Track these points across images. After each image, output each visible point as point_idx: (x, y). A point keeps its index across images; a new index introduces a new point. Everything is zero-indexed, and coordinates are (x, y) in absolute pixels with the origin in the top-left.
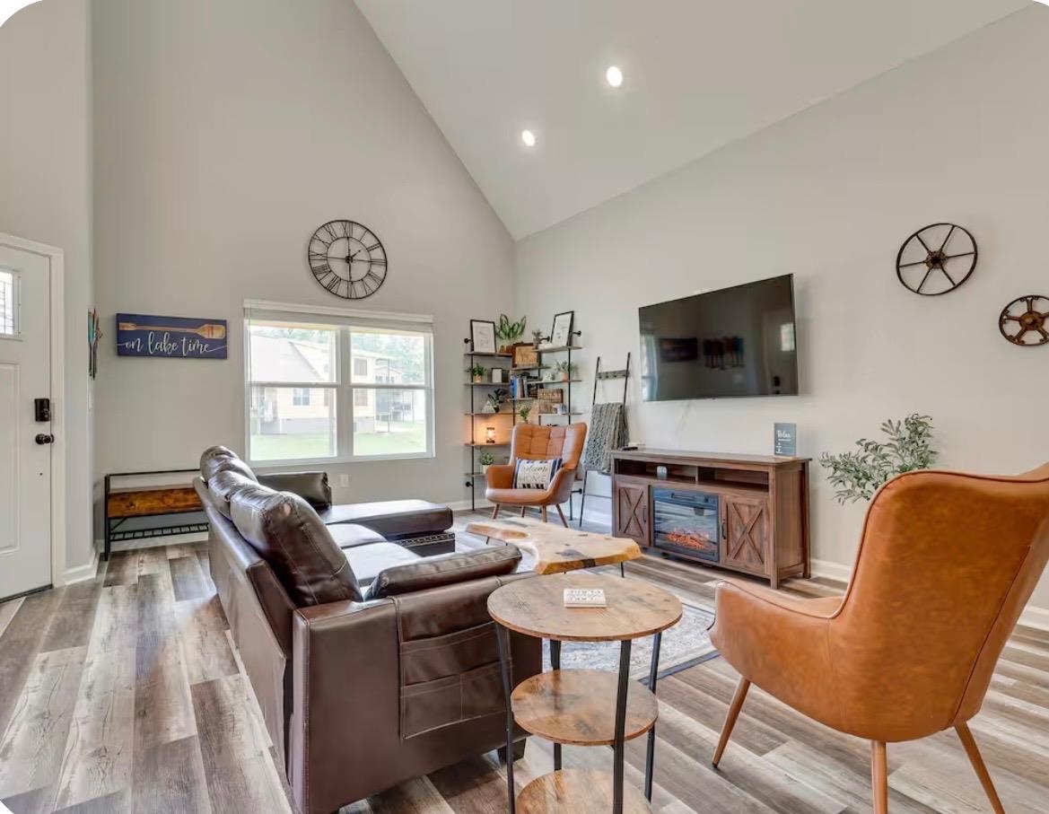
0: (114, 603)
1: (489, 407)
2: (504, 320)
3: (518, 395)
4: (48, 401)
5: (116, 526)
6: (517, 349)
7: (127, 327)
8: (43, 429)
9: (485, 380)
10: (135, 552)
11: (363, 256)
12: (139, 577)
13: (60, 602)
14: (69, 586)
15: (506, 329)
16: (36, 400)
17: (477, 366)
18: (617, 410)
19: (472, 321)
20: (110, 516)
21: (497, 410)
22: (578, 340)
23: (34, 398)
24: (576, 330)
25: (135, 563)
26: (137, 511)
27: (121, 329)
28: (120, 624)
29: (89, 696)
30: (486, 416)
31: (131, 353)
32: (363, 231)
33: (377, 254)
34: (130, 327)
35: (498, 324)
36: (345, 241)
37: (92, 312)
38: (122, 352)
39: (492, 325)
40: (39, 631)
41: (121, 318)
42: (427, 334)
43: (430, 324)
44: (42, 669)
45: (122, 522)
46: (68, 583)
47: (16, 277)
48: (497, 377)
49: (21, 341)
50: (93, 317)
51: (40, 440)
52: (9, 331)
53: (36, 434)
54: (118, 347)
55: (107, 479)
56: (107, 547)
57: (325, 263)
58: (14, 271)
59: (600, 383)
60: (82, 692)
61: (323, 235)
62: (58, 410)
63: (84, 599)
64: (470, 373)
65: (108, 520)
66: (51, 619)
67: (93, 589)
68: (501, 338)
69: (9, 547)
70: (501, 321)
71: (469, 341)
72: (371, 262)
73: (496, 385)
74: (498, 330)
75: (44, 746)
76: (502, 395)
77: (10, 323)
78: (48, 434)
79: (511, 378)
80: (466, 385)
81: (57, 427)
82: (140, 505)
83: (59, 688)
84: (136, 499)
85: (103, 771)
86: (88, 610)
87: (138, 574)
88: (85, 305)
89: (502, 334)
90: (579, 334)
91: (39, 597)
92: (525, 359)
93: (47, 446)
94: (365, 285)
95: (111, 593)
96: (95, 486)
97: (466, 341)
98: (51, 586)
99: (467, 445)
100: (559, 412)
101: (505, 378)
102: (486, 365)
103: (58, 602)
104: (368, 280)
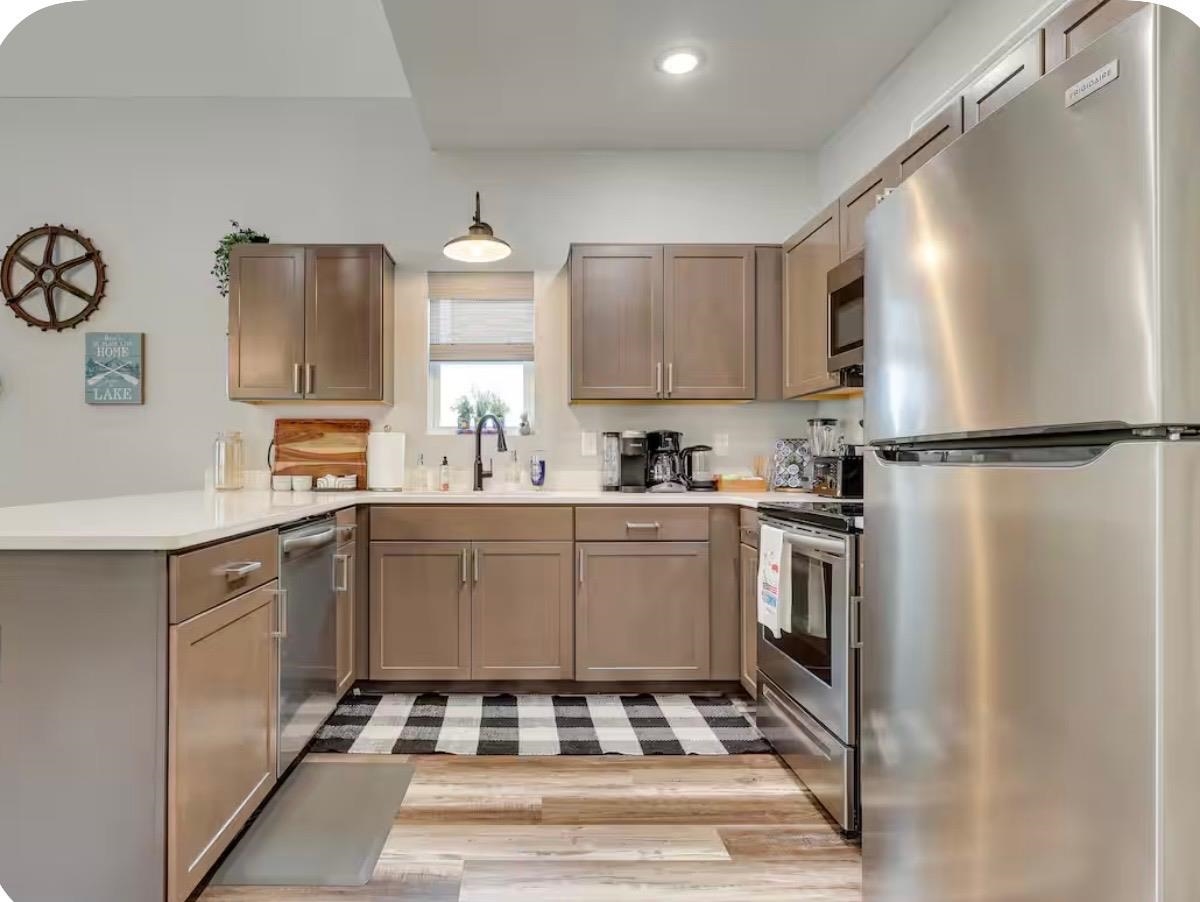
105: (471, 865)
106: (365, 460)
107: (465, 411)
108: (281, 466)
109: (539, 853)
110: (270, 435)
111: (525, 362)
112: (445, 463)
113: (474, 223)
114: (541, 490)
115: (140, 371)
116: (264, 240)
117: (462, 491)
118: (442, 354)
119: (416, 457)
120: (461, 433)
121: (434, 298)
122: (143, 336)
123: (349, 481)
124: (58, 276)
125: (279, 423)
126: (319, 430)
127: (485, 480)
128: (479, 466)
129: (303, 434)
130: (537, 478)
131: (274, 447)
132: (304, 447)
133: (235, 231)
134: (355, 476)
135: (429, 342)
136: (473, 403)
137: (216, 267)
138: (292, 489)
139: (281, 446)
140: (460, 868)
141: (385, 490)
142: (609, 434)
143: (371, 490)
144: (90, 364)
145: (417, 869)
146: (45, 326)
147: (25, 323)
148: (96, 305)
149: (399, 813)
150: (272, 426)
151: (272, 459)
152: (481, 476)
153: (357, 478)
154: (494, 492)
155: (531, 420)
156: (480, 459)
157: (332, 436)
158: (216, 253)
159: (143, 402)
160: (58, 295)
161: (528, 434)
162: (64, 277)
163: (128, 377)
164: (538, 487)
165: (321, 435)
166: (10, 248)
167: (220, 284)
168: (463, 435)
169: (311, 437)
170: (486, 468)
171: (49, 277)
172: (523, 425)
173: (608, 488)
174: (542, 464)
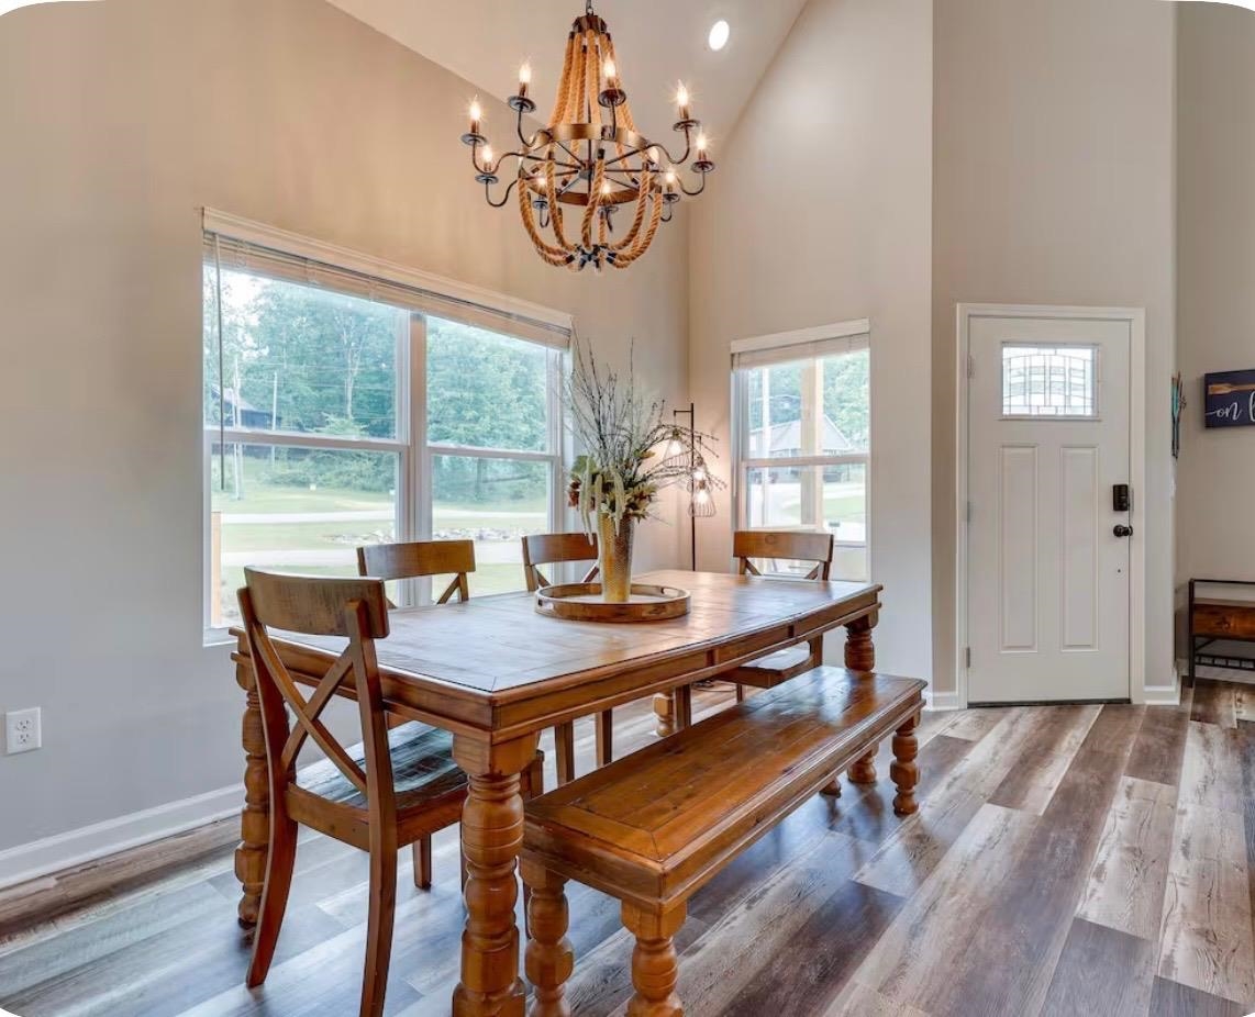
0: (1207, 744)
4: (1126, 486)
5: (1203, 646)
7: (1218, 389)
8: (1122, 519)
10: (1229, 685)
12: (1239, 721)
13: (1141, 722)
14: (1149, 706)
16: (1114, 487)
20: (1196, 631)
23: (1113, 484)
25: (1230, 699)
26: (1230, 632)
27: (1210, 393)
28: (1217, 775)
29: (1186, 853)
31: (1226, 423)
34: (1224, 389)
37: (1176, 376)
38: (1212, 423)
40: (1120, 749)
41: (1210, 379)
44: (1128, 795)
45: (1208, 643)
46: (1149, 702)
47: (1096, 351)
49: (1099, 421)
50: (1177, 383)
51: (1121, 532)
52: (1089, 412)
53: (1114, 526)
54: (1207, 417)
55: (1192, 584)
56: (1192, 670)
58: (1094, 345)
60: (1177, 845)
62: (1138, 498)
63: (1168, 728)
65: (1192, 638)
66: (1133, 738)
67: (1178, 719)
69: (1088, 646)
75: (1138, 889)
77: (1089, 402)
78: (1126, 525)
81: (1137, 518)
82: (1234, 624)
83: (1149, 826)
84: (1230, 615)
85: (1215, 964)
86: (1175, 743)
87: (1235, 716)
88: (1168, 370)
91: (1117, 709)
93: (1125, 539)
95: (1202, 731)
96: (1176, 591)
98: (1128, 701)
103: (1138, 722)
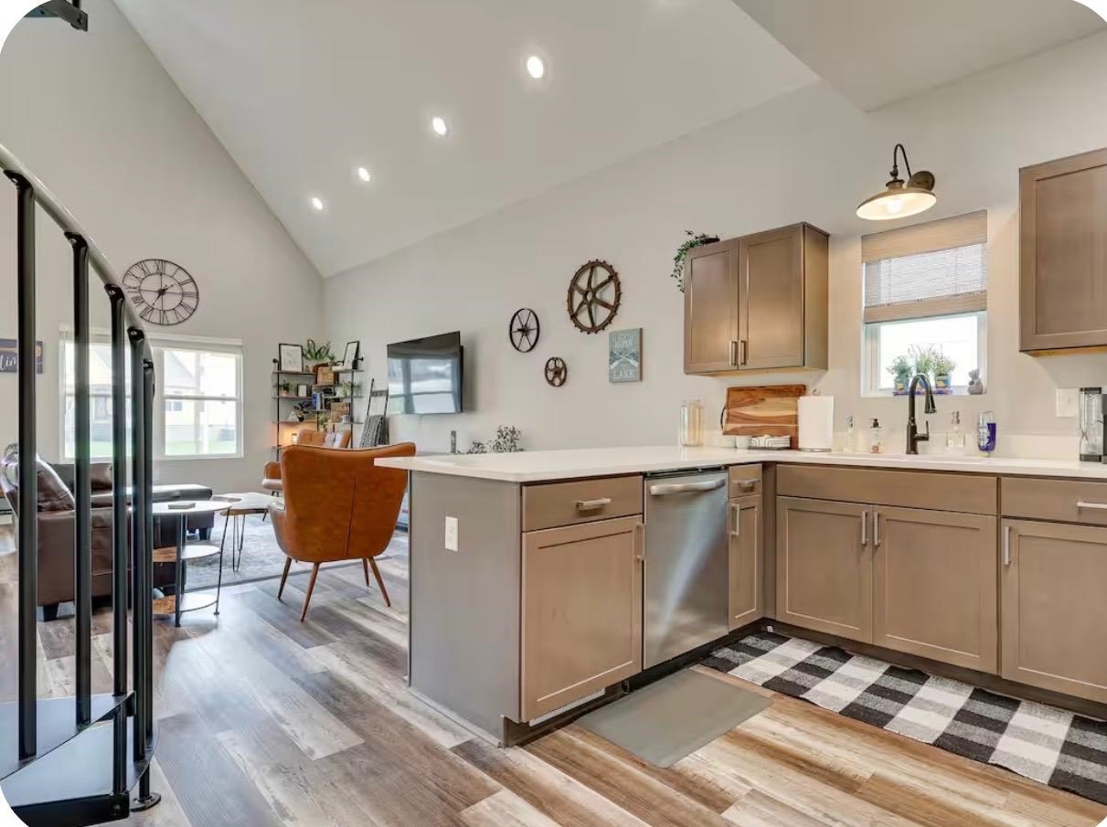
1: (293, 417)
2: (311, 343)
3: (318, 409)
6: (320, 368)
9: (292, 394)
11: (176, 289)
15: (314, 353)
17: (283, 384)
18: (379, 420)
19: (280, 345)
21: (301, 419)
22: (361, 365)
24: (360, 357)
30: (292, 424)
32: (175, 268)
33: (189, 288)
35: (306, 348)
36: (157, 277)
39: (299, 348)
42: (238, 356)
43: (241, 347)
48: (303, 392)
57: (138, 294)
59: (372, 398)
61: (137, 272)
64: (276, 389)
68: (307, 358)
70: (308, 344)
71: (278, 362)
72: (183, 294)
73: (302, 399)
74: (305, 353)
76: (305, 407)
79: (314, 393)
80: (274, 398)
89: (308, 356)
90: (362, 359)
92: (325, 378)
94: (176, 313)
97: (275, 361)
99: (274, 448)
100: (344, 421)
101: (309, 393)
102: (293, 382)
104: (180, 310)
105: (754, 794)
106: (796, 422)
107: (902, 371)
108: (731, 426)
109: (826, 815)
110: (723, 401)
111: (979, 313)
112: (876, 425)
113: (892, 179)
114: (989, 456)
115: (639, 357)
116: (717, 240)
117: (895, 453)
118: (878, 315)
119: (845, 420)
120: (896, 394)
121: (870, 261)
122: (641, 329)
123: (783, 441)
124: (594, 296)
125: (731, 390)
126: (760, 396)
127: (919, 444)
128: (913, 429)
129: (748, 400)
130: (984, 443)
131: (725, 411)
132: (749, 411)
133: (691, 238)
134: (788, 437)
135: (864, 305)
136: (911, 363)
137: (675, 271)
138: (736, 447)
139: (730, 411)
140: (744, 793)
141: (812, 450)
142: (1087, 390)
143: (800, 450)
144: (612, 354)
145: (709, 776)
146: (589, 331)
147: (579, 330)
148: (615, 311)
149: (730, 731)
150: (725, 392)
151: (724, 421)
152: (914, 440)
153: (791, 438)
154: (929, 457)
155: (982, 376)
156: (913, 421)
157: (771, 400)
158: (675, 259)
159: (641, 378)
160: (596, 308)
161: (980, 393)
162: (598, 295)
163: (632, 362)
164: (986, 454)
165: (763, 400)
166: (572, 281)
167: (679, 283)
168: (897, 397)
169: (753, 402)
170: (921, 431)
171: (589, 297)
172: (972, 383)
173: (1086, 458)
174: (992, 428)
